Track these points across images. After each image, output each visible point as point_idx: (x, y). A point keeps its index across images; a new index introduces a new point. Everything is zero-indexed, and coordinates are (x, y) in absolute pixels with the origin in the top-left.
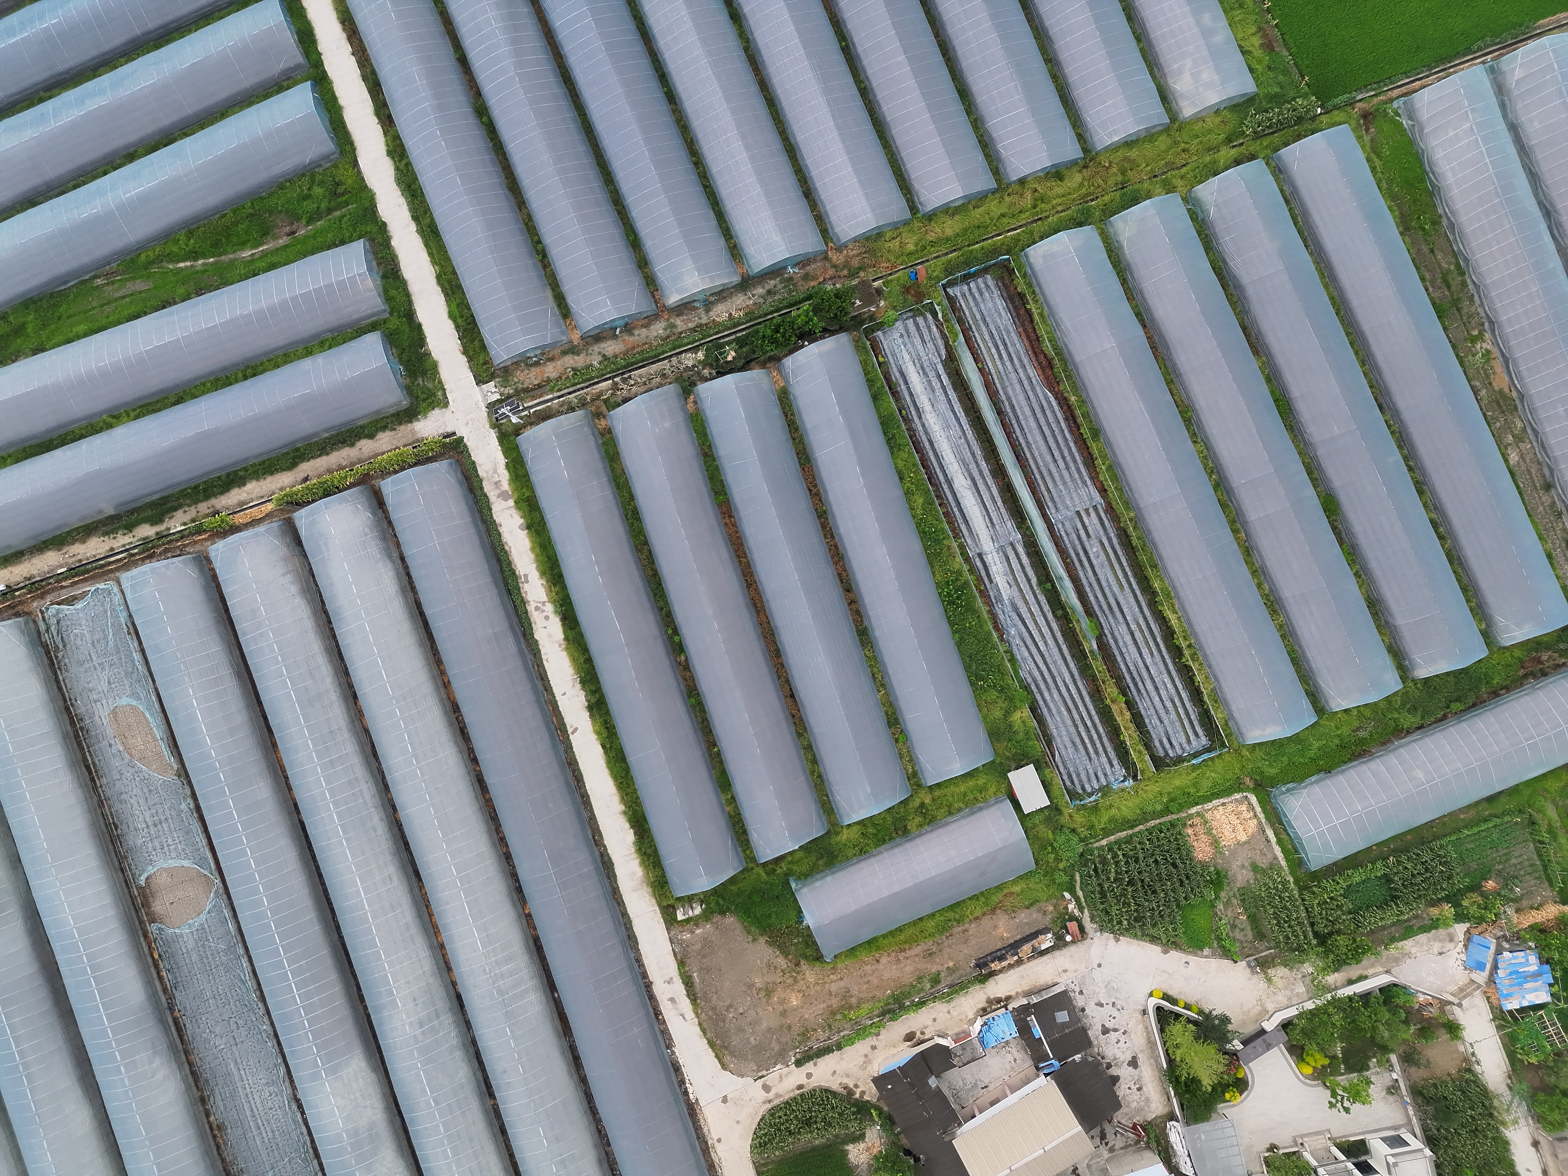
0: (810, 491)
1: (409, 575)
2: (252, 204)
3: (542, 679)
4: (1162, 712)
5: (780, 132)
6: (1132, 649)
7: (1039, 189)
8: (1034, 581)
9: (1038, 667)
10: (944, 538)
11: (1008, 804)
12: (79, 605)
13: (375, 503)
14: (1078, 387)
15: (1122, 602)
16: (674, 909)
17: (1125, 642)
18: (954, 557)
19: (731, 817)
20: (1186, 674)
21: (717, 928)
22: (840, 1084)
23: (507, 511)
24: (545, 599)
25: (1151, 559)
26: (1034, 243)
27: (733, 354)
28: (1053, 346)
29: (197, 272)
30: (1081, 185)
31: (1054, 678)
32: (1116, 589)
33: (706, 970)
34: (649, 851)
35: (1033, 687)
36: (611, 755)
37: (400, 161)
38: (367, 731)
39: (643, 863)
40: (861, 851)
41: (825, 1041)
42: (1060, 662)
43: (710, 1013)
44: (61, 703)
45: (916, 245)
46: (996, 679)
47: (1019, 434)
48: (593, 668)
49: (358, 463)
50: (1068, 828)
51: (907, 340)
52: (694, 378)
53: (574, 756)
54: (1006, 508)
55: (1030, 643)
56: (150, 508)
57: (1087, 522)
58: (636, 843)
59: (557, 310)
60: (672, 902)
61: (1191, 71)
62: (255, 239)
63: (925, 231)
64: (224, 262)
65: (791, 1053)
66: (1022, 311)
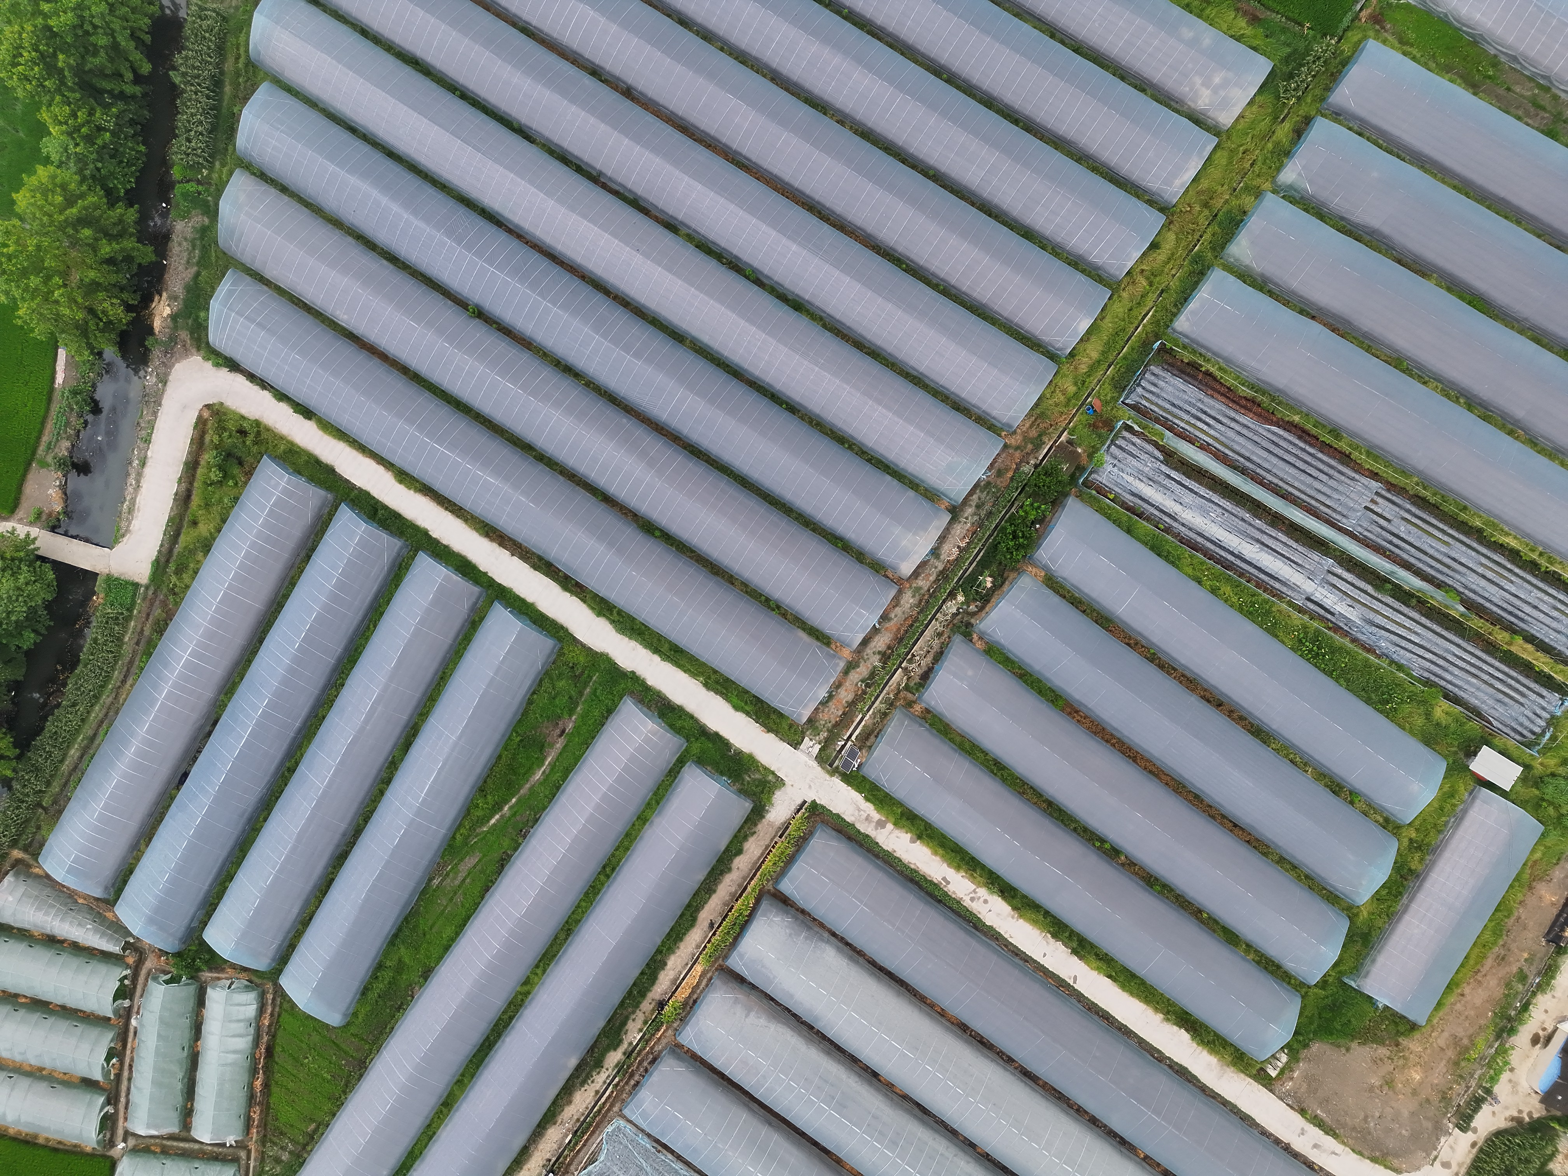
0: (1128, 644)
1: (847, 944)
2: (517, 732)
3: (1017, 955)
4: (1554, 624)
5: (898, 373)
6: (1493, 589)
7: (1144, 267)
8: (1370, 589)
9: (1425, 659)
10: (1270, 607)
11: (1485, 791)
12: (602, 1157)
13: (781, 905)
14: (1294, 406)
15: (1457, 556)
16: (1262, 1069)
17: (1483, 588)
18: (1289, 616)
19: (1258, 963)
20: (1554, 579)
21: (1310, 1061)
22: (1506, 1119)
23: (892, 835)
24: (974, 887)
25: (1457, 505)
26: (1175, 315)
27: (989, 579)
28: (1248, 387)
29: (510, 818)
30: (1178, 240)
31: (1445, 659)
32: (1444, 549)
33: (1325, 1102)
34: (1211, 1038)
35: (1433, 678)
36: (1121, 979)
37: (611, 614)
38: (906, 1097)
39: (1213, 1051)
40: (1388, 915)
41: (1466, 1092)
42: (1440, 641)
43: (1354, 1134)
45: (1075, 384)
46: (1399, 694)
47: (1269, 477)
48: (1055, 917)
49: (749, 883)
50: (1548, 776)
51: (1121, 466)
52: (965, 619)
53: (1089, 1000)
54: (1304, 545)
55: (1404, 643)
56: (605, 1036)
57: (1379, 510)
58: (1193, 1038)
59: (819, 644)
60: (1259, 1066)
61: (1203, 84)
62: (537, 758)
63: (1076, 368)
64: (525, 795)
65: (1445, 1121)
66: (1201, 376)
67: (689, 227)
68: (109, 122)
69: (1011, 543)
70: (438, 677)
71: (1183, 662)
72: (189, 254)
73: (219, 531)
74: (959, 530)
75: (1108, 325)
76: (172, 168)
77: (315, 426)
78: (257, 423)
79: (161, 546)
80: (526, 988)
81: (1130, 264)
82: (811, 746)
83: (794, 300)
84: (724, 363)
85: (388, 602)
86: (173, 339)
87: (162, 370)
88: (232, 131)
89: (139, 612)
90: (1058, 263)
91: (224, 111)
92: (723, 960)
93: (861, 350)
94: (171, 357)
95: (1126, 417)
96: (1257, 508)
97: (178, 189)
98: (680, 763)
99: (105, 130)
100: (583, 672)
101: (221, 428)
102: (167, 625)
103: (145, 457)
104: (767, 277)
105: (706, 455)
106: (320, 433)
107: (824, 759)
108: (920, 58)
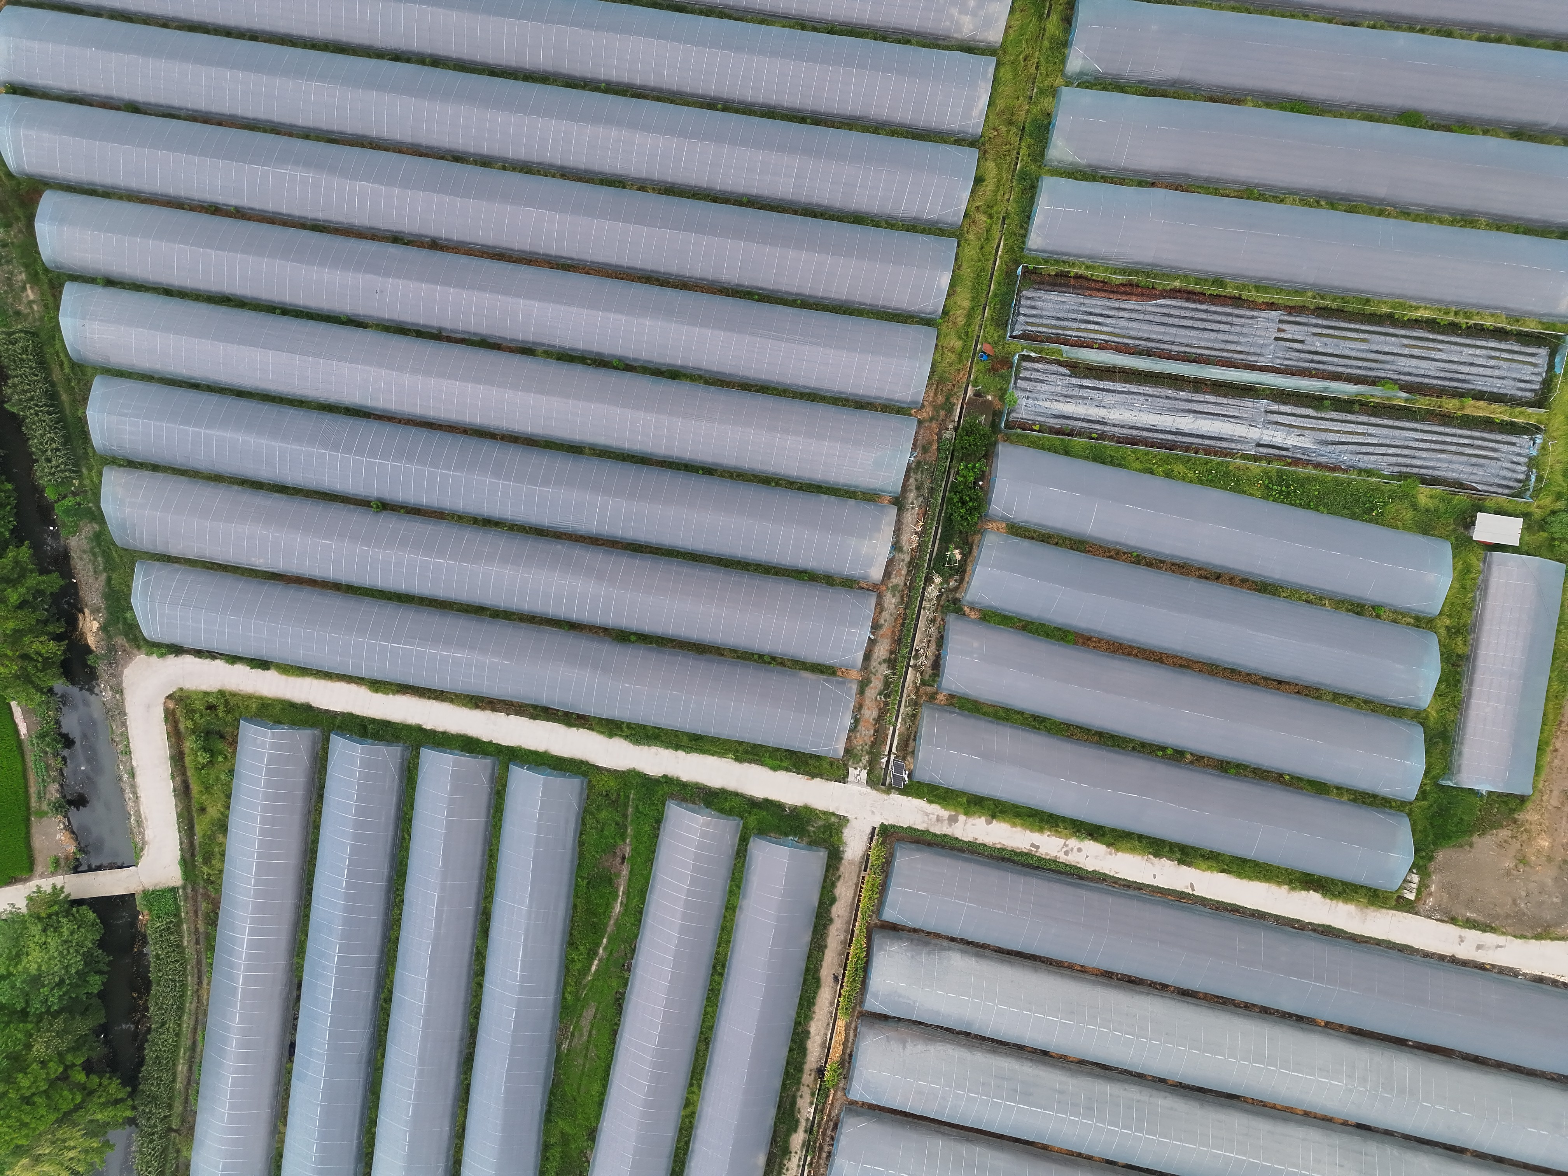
0: (1110, 557)
1: (969, 943)
2: (581, 877)
3: (1129, 887)
4: (1497, 373)
5: (793, 397)
6: (1426, 364)
7: (978, 204)
8: (1311, 412)
9: (1389, 455)
10: (1227, 467)
11: (1496, 554)
13: (892, 933)
14: (1170, 273)
15: (1379, 348)
16: (1400, 897)
17: (1417, 367)
18: (1247, 468)
19: (1354, 800)
20: (1478, 331)
21: (1441, 871)
23: (967, 825)
24: (1063, 841)
25: (1358, 300)
26: (1024, 236)
27: (957, 551)
28: (1120, 274)
29: (608, 959)
30: (998, 166)
31: (1407, 447)
32: (1364, 346)
33: (1470, 903)
34: (1340, 889)
35: (1404, 470)
36: (1235, 869)
37: (622, 731)
38: (1081, 1062)
39: (1347, 900)
40: (1455, 707)
42: (1397, 433)
43: (1509, 921)
45: (960, 338)
46: (1379, 498)
47: (1176, 348)
48: (1149, 838)
49: (854, 926)
50: (1549, 515)
51: (1034, 395)
52: (950, 597)
53: (1214, 900)
54: (1233, 397)
55: (1364, 449)
56: (781, 1122)
57: (1289, 336)
58: (1324, 895)
59: (825, 677)
60: (1395, 896)
61: (960, 13)
62: (610, 893)
63: (954, 323)
64: (613, 932)
66: (1072, 282)
67: (543, 345)
69: (963, 511)
70: (487, 857)
71: (1168, 552)
72: (94, 564)
73: (228, 807)
74: (910, 517)
75: (967, 271)
76: (43, 491)
77: (276, 673)
78: (222, 693)
79: (181, 843)
80: (689, 1110)
81: (963, 207)
82: (858, 774)
83: (669, 371)
84: (628, 455)
85: (412, 807)
86: (112, 649)
87: (113, 681)
88: (84, 434)
89: (187, 913)
90: (897, 234)
91: (70, 419)
92: (860, 1006)
93: (750, 391)
94: (117, 666)
96: (1176, 381)
97: (58, 509)
98: (744, 841)
100: (619, 795)
101: (190, 712)
102: (217, 914)
103: (132, 768)
104: (635, 360)
105: (647, 547)
106: (284, 678)
107: (876, 781)
108: (690, 99)
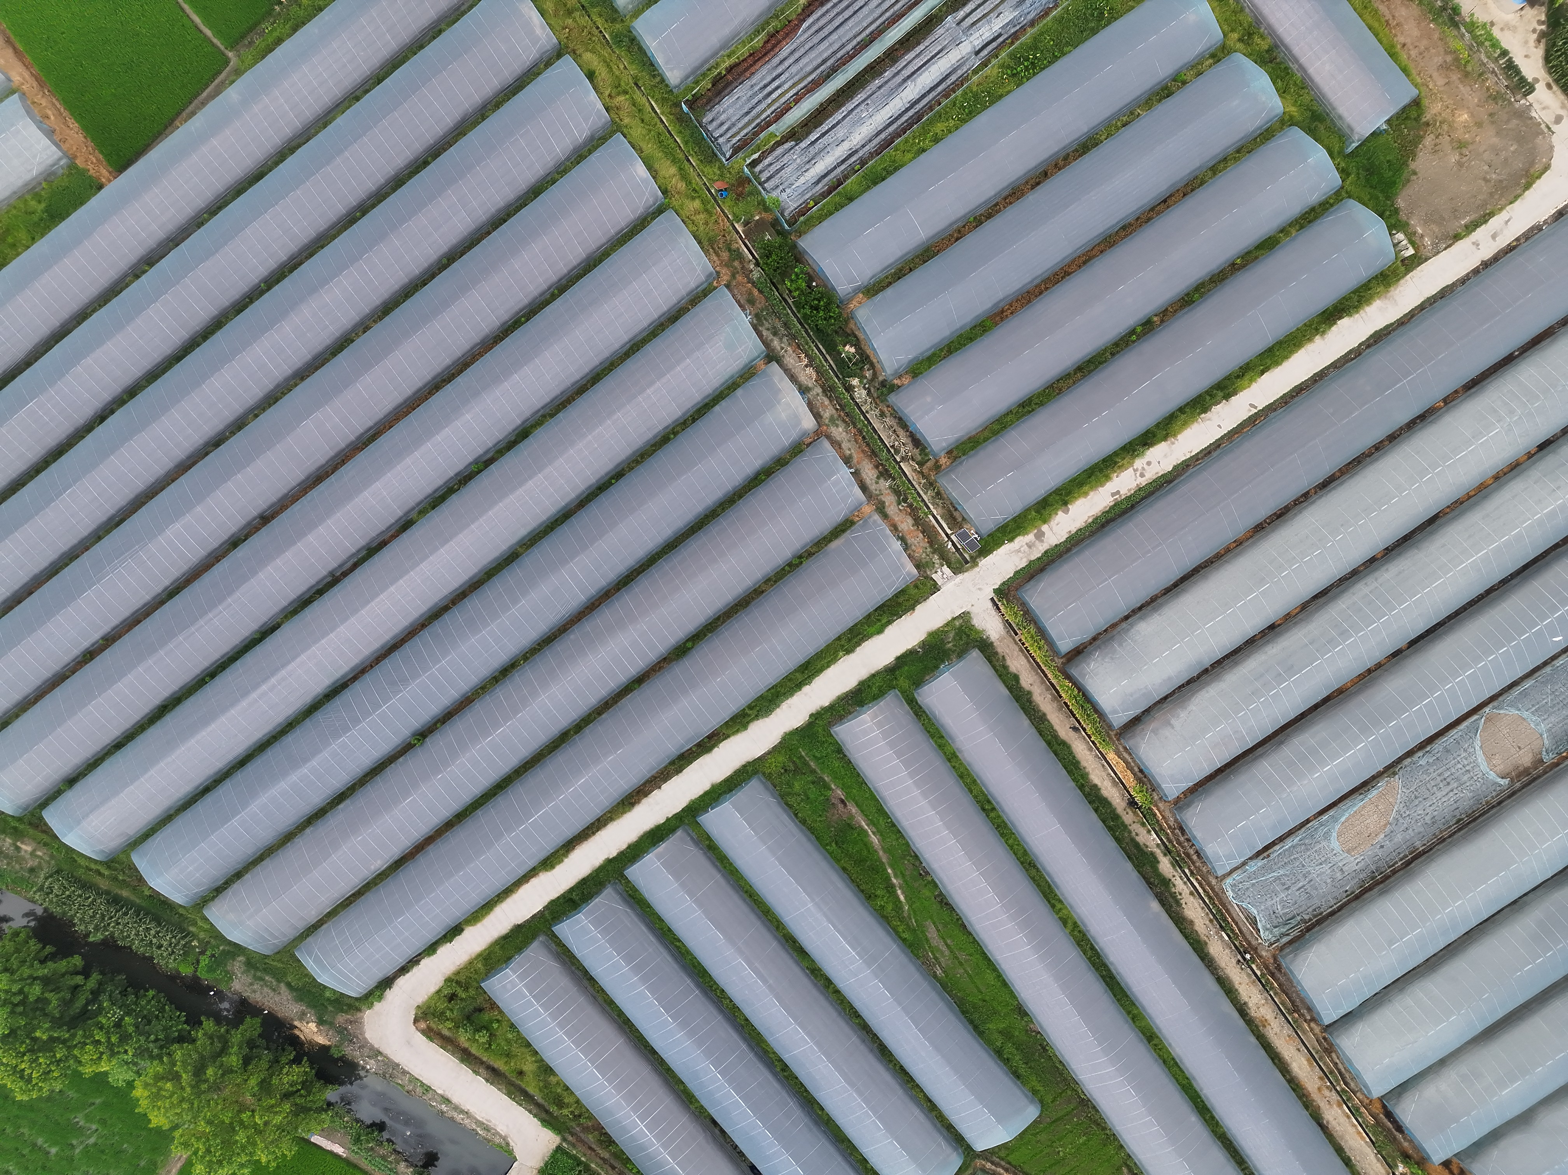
0: (957, 240)
1: (1140, 608)
2: (827, 844)
3: (1209, 453)
5: (622, 363)
7: (607, 93)
10: (971, 92)
12: (1254, 911)
13: (1080, 657)
16: (1403, 260)
18: (986, 77)
19: (1302, 227)
21: (1412, 213)
22: (1536, 47)
23: (1054, 529)
24: (1131, 469)
26: (663, 80)
27: (847, 348)
28: (756, 36)
29: (905, 881)
30: (593, 51)
33: (1456, 214)
34: (1356, 298)
36: (1269, 362)
37: (749, 715)
38: (1302, 607)
39: (1369, 302)
40: (1303, 88)
41: (1496, 75)
43: (1496, 197)
44: (1353, 904)
45: (693, 198)
47: (849, 47)
48: (1188, 404)
49: (1048, 680)
51: (786, 184)
52: (877, 385)
53: (1278, 400)
54: (925, 38)
56: (1142, 867)
58: (1350, 315)
59: (848, 532)
60: (1399, 263)
62: (858, 835)
63: (678, 193)
64: (889, 859)
65: (1517, 105)
66: (730, 77)
67: (413, 509)
68: (115, 1013)
69: (821, 314)
70: (748, 899)
71: (992, 193)
72: (267, 986)
73: (536, 1053)
74: (790, 360)
75: (649, 148)
76: (179, 973)
77: (471, 928)
78: (448, 980)
79: (530, 1112)
80: (1070, 925)
81: (600, 106)
82: (942, 574)
83: (517, 435)
84: (552, 523)
85: (661, 920)
86: (341, 1031)
87: (366, 1051)
88: (165, 903)
89: (585, 1155)
90: (573, 172)
91: (144, 904)
92: (1112, 730)
93: (588, 389)
94: (357, 1038)
95: (742, 163)
96: (873, 70)
97: (202, 974)
98: (912, 702)
99: (121, 1019)
100: (794, 762)
101: (441, 1016)
102: (606, 1133)
103: (442, 1096)
104: (486, 452)
105: (632, 572)
106: (479, 926)
107: (959, 566)
108: (333, 232)
